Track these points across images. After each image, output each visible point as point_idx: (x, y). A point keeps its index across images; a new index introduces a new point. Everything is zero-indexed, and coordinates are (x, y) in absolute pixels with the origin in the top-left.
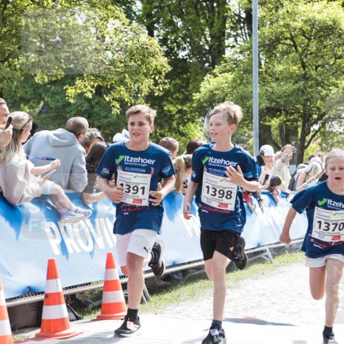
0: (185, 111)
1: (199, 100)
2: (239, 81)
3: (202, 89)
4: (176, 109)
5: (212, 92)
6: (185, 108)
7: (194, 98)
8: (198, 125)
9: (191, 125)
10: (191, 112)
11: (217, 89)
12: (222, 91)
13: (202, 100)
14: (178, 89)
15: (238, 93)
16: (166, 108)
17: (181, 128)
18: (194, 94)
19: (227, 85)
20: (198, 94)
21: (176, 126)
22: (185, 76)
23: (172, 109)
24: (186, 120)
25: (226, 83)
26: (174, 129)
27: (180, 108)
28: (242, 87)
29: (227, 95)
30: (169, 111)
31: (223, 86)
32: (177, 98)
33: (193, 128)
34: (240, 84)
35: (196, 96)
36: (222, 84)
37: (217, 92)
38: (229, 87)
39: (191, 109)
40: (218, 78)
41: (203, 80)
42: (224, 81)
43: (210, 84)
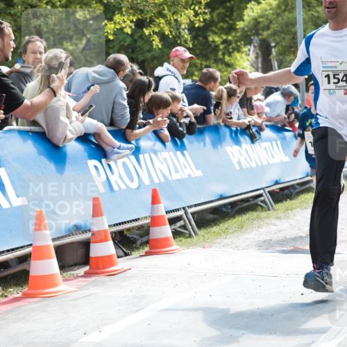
0: (231, 41)
1: (243, 28)
2: (283, 7)
3: (246, 18)
4: (221, 40)
5: (255, 19)
6: (230, 38)
7: (238, 27)
8: (244, 55)
9: (237, 55)
10: (236, 42)
11: (261, 16)
12: (267, 18)
13: (246, 29)
14: (222, 18)
15: (283, 19)
16: (210, 39)
17: (227, 58)
18: (237, 23)
19: (271, 12)
20: (241, 22)
21: (221, 57)
22: (228, 4)
23: (217, 39)
24: (231, 50)
25: (270, 9)
26: (220, 59)
27: (224, 37)
28: (286, 13)
29: (271, 22)
30: (214, 41)
31: (267, 13)
32: (222, 28)
33: (239, 58)
34: (285, 10)
35: (240, 25)
36: (266, 11)
37: (261, 20)
38: (273, 14)
39: (236, 38)
40: (261, 5)
41: (246, 8)
42: (268, 8)
43: (253, 12)
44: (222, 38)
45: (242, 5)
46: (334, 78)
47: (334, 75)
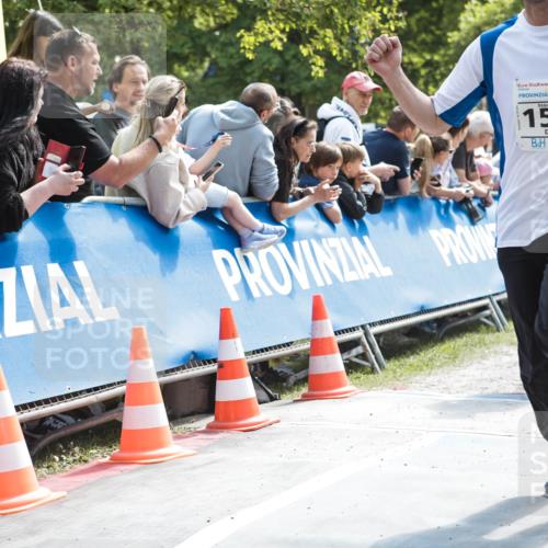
0: (437, 62)
1: (458, 43)
3: (462, 26)
4: (423, 61)
5: (478, 28)
6: (436, 58)
7: (449, 40)
10: (447, 63)
11: (487, 24)
13: (462, 44)
14: (425, 27)
16: (406, 60)
17: (432, 90)
18: (449, 34)
19: (503, 16)
20: (456, 33)
21: (422, 87)
22: (434, 5)
23: (416, 59)
24: (438, 77)
25: (502, 12)
27: (428, 57)
30: (411, 64)
31: (496, 18)
32: (424, 42)
35: (453, 37)
36: (495, 14)
39: (446, 58)
40: (488, 5)
41: (463, 10)
42: (499, 10)
43: (474, 16)
44: (424, 58)
45: (457, 6)
46: (543, 115)
47: (542, 111)
